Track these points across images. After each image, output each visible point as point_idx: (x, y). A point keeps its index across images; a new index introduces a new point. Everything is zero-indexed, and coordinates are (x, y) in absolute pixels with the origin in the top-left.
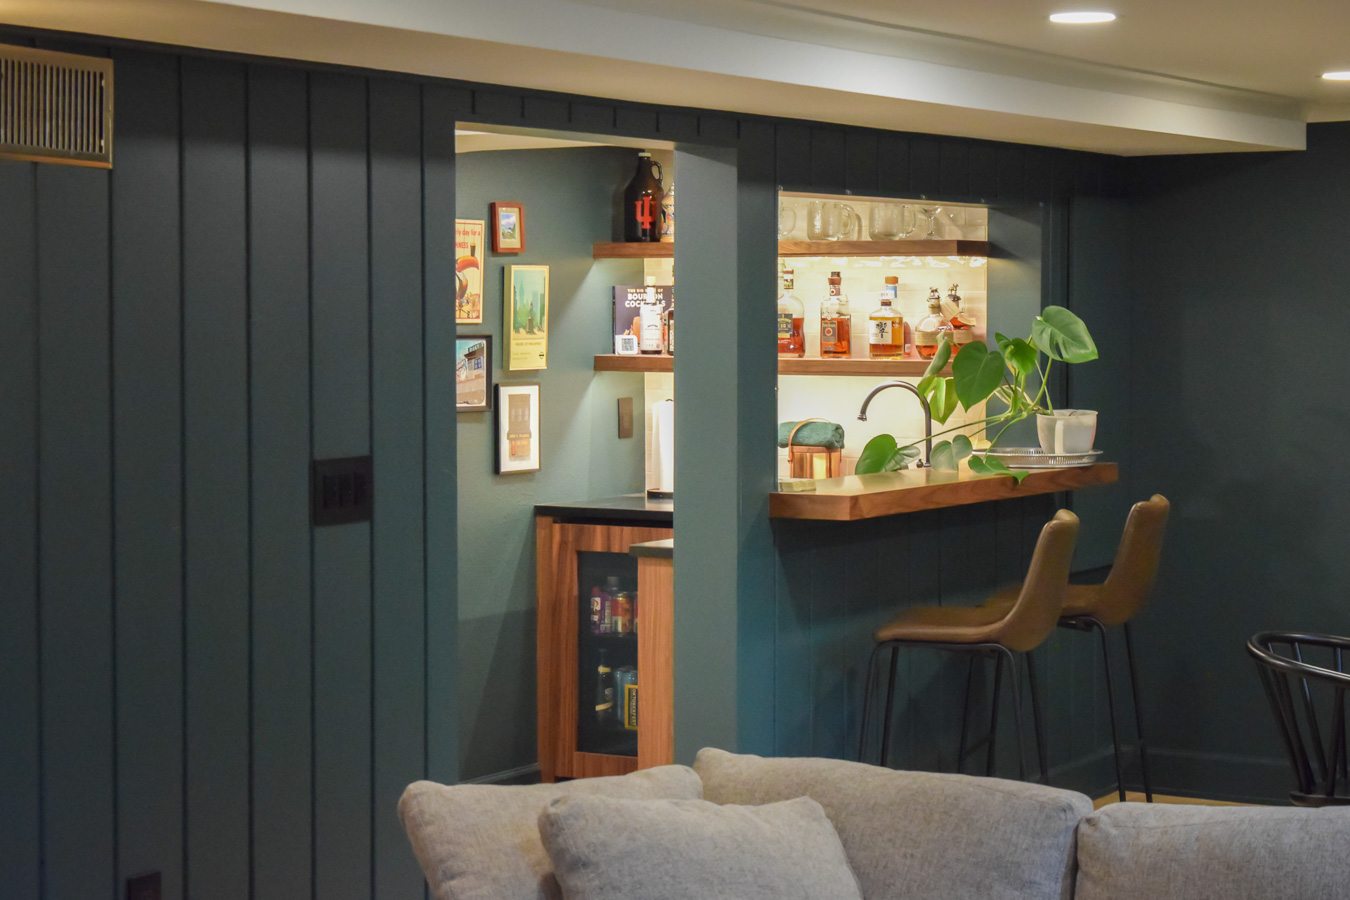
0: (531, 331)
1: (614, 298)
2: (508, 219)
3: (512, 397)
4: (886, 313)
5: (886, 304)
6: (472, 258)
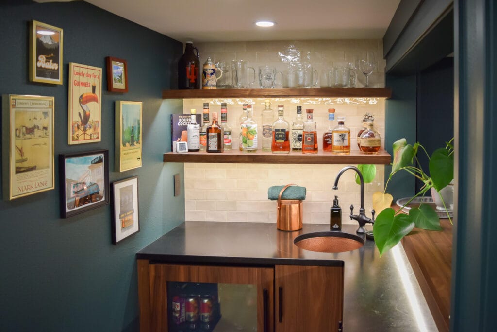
0: (132, 144)
1: (172, 120)
2: (118, 69)
3: (121, 189)
4: (341, 128)
5: (342, 123)
6: (93, 95)
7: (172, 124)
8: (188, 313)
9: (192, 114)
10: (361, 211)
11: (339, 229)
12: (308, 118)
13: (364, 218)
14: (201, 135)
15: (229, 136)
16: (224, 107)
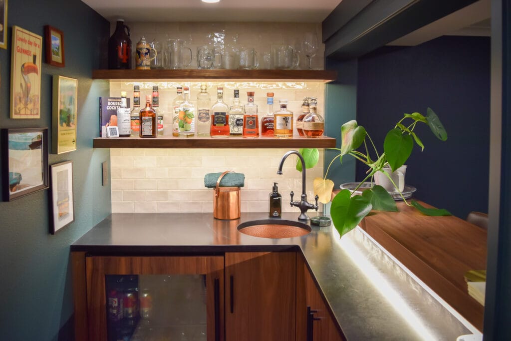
0: (68, 125)
1: (101, 104)
2: (56, 41)
3: (59, 174)
4: (284, 112)
5: (284, 107)
6: (34, 65)
7: (100, 107)
8: (126, 309)
9: (122, 97)
10: (302, 197)
11: (279, 216)
12: (249, 101)
13: (307, 204)
14: (131, 120)
15: (162, 121)
16: (155, 91)
